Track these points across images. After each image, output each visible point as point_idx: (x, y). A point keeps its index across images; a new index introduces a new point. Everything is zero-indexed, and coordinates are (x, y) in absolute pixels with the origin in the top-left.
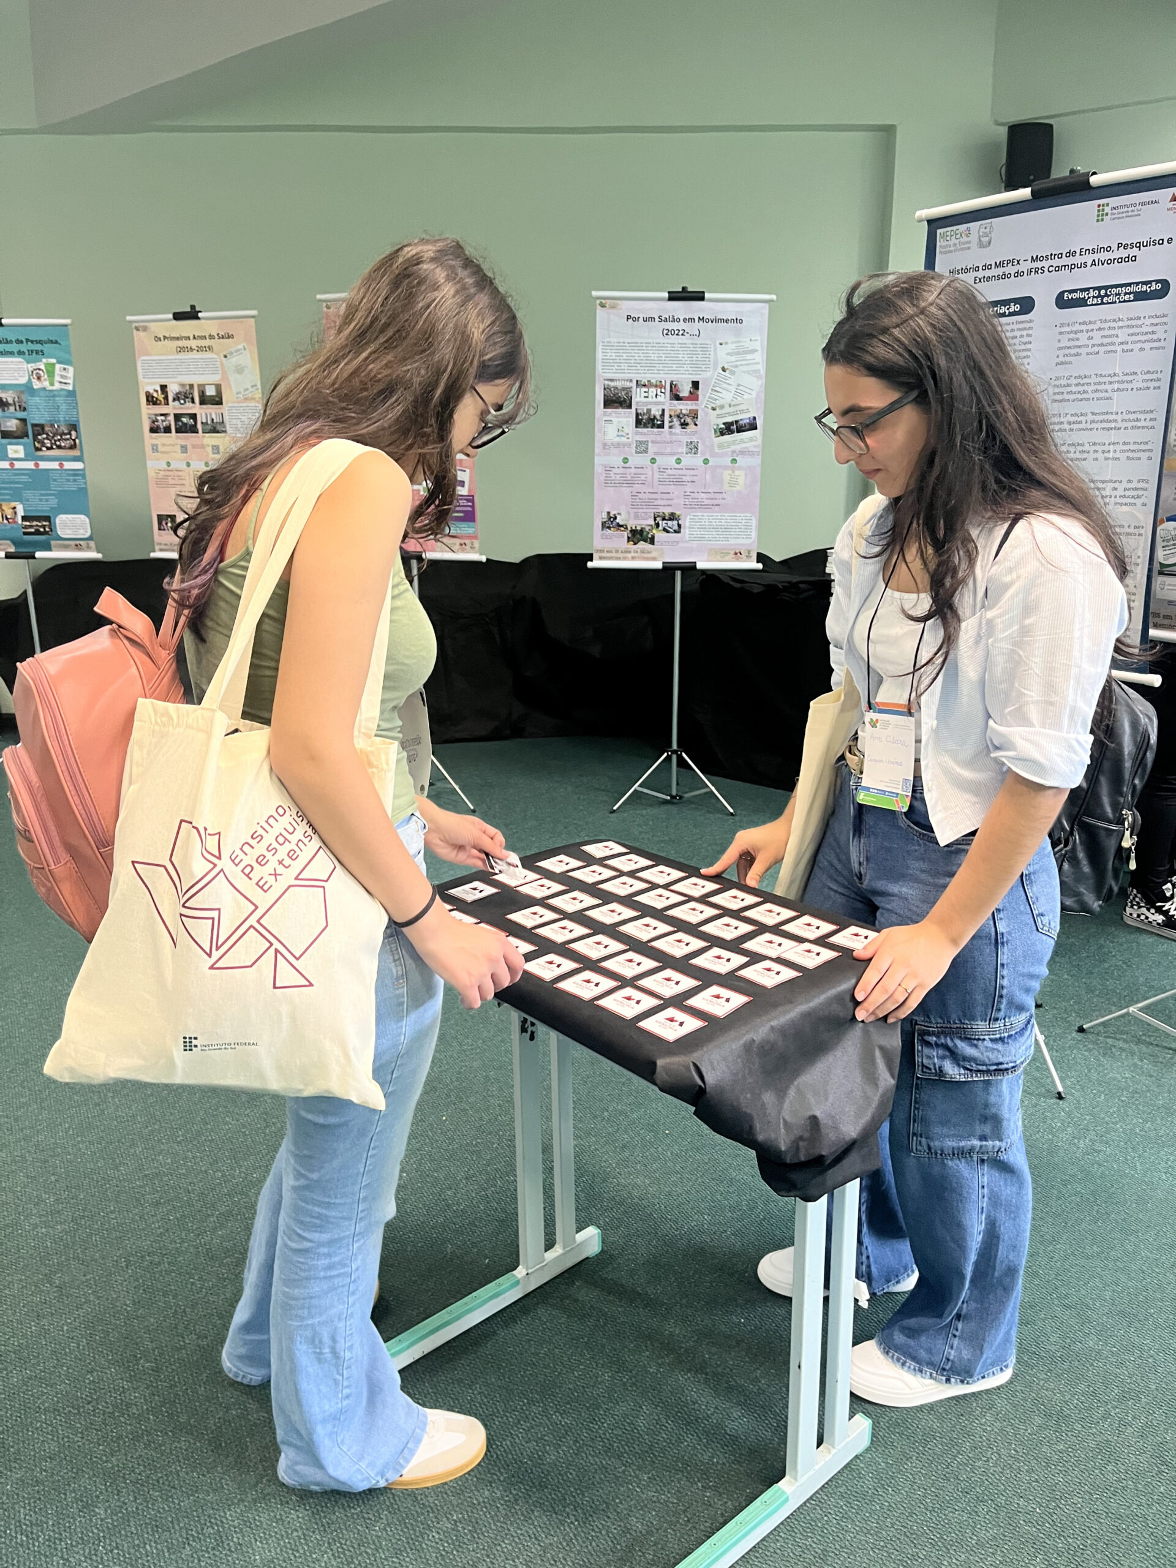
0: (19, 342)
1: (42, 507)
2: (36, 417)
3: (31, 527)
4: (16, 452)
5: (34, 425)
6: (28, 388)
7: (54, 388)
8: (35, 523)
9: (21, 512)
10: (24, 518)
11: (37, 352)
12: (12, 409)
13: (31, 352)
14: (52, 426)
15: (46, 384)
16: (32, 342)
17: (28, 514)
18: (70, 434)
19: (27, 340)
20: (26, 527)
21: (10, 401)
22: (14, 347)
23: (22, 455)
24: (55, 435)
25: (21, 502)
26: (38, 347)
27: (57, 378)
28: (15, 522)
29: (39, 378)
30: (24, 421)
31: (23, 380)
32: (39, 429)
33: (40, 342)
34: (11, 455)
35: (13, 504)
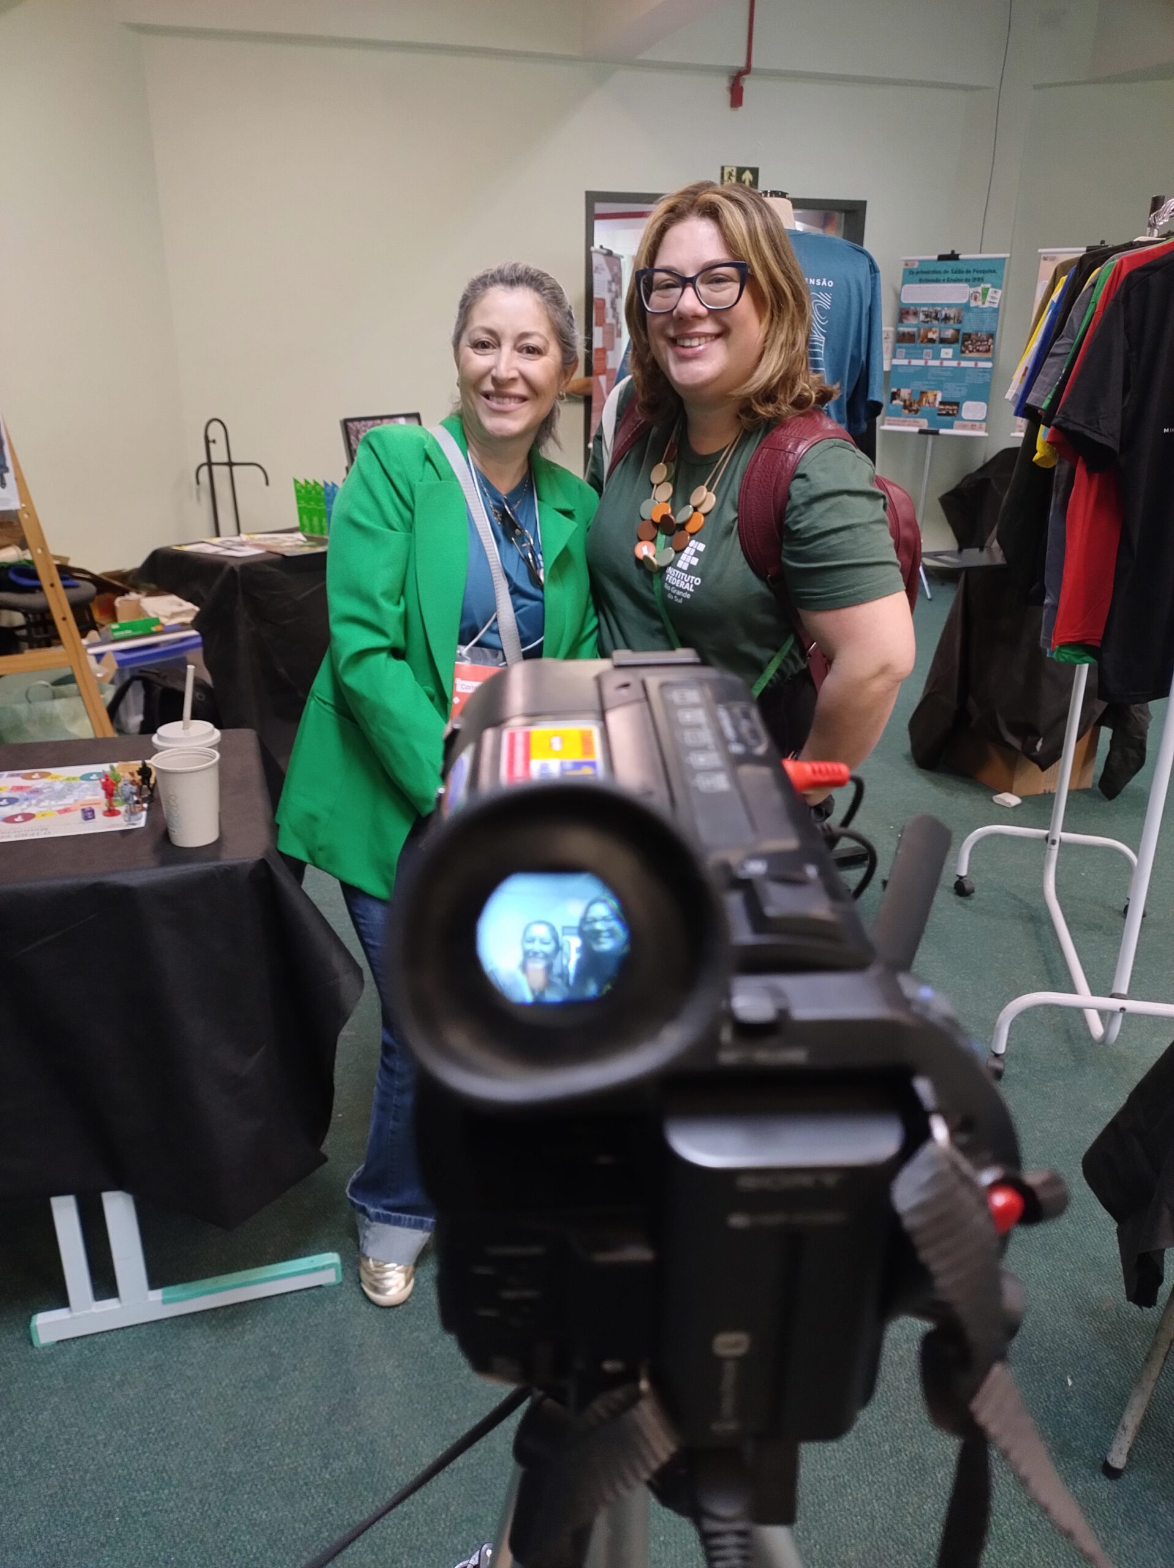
0: (968, 272)
1: (955, 396)
2: (967, 328)
3: (943, 409)
4: (947, 353)
5: (965, 334)
6: (966, 307)
7: (985, 306)
8: (947, 407)
9: (939, 399)
10: (941, 403)
11: (979, 279)
12: (952, 322)
13: (974, 279)
14: (977, 334)
15: (979, 303)
16: (977, 272)
17: (945, 400)
18: (988, 341)
19: (974, 270)
20: (941, 410)
21: (952, 316)
22: (964, 276)
23: (950, 356)
24: (977, 341)
25: (941, 390)
26: (980, 275)
27: (988, 299)
28: (934, 406)
29: (975, 299)
30: (958, 331)
31: (964, 301)
32: (968, 337)
33: (984, 272)
34: (943, 355)
35: (935, 392)
